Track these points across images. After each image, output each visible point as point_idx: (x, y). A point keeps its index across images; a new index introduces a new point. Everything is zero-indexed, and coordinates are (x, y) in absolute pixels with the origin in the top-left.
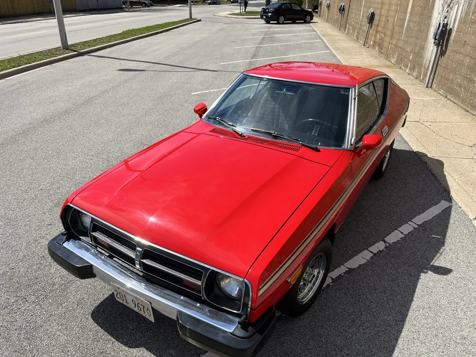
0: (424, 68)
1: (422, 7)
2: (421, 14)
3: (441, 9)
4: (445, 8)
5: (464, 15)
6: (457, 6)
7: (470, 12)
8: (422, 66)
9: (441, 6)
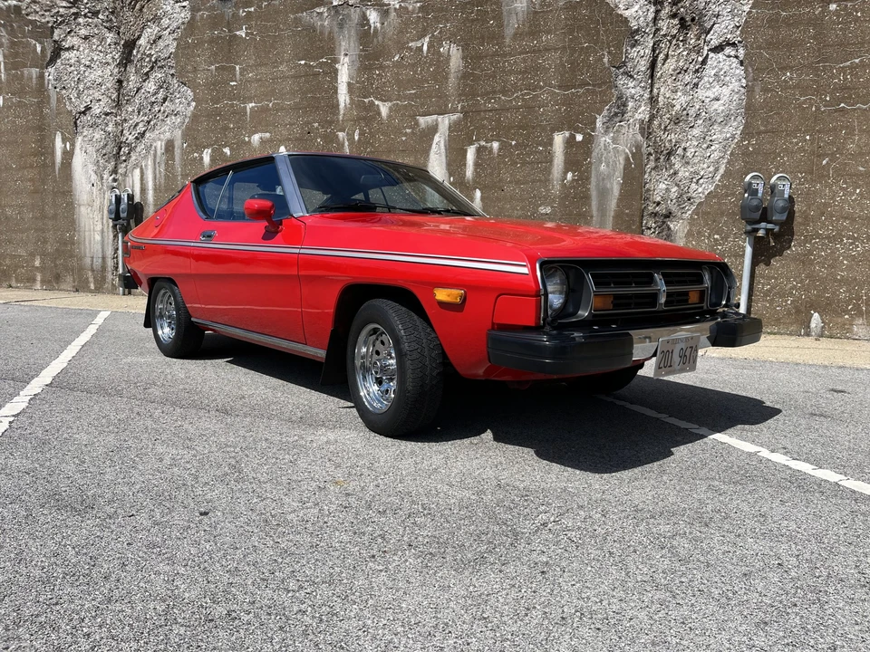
0: (93, 271)
1: (31, 180)
2: (36, 192)
3: (94, 177)
4: (105, 177)
5: (163, 181)
6: (137, 172)
7: (175, 176)
8: (81, 269)
9: (93, 174)
